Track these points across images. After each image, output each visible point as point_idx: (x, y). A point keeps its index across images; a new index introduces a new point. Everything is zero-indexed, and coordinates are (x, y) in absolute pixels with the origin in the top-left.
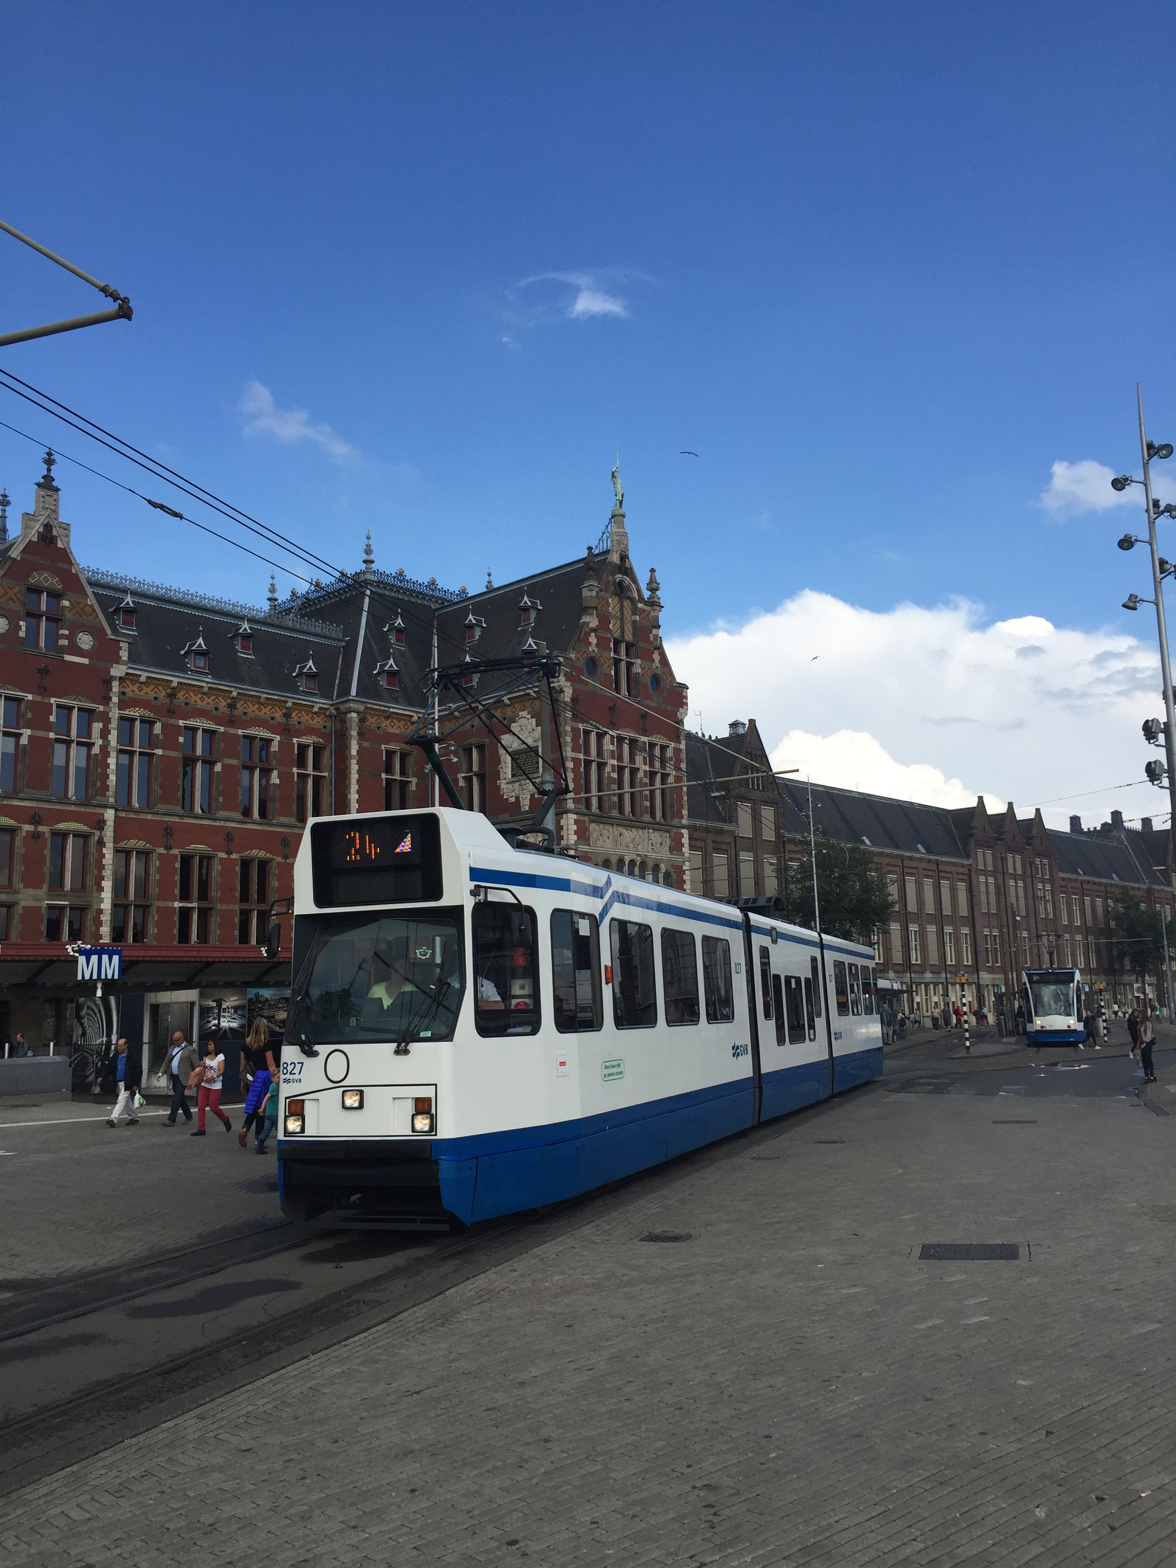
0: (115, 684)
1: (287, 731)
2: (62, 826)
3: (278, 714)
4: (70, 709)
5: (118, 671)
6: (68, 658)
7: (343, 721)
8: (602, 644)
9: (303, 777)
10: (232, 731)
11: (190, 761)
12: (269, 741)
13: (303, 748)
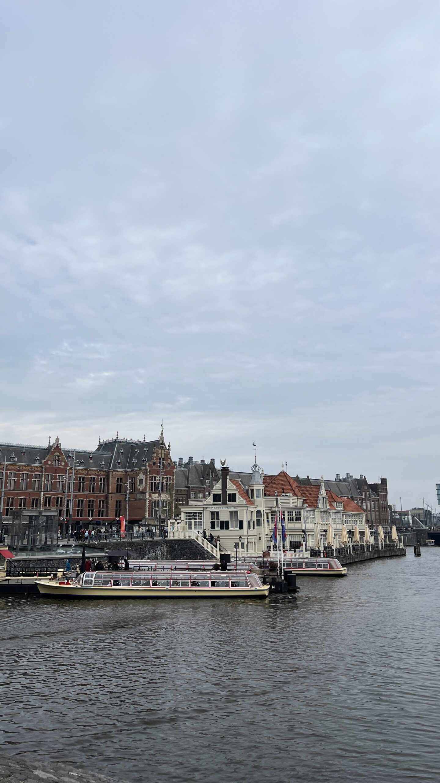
0: (68, 470)
1: (98, 475)
2: (58, 496)
3: (96, 473)
4: (60, 476)
5: (68, 468)
6: (60, 467)
7: (109, 473)
8: (157, 459)
9: (101, 484)
10: (88, 476)
11: (80, 483)
12: (95, 478)
13: (101, 478)
